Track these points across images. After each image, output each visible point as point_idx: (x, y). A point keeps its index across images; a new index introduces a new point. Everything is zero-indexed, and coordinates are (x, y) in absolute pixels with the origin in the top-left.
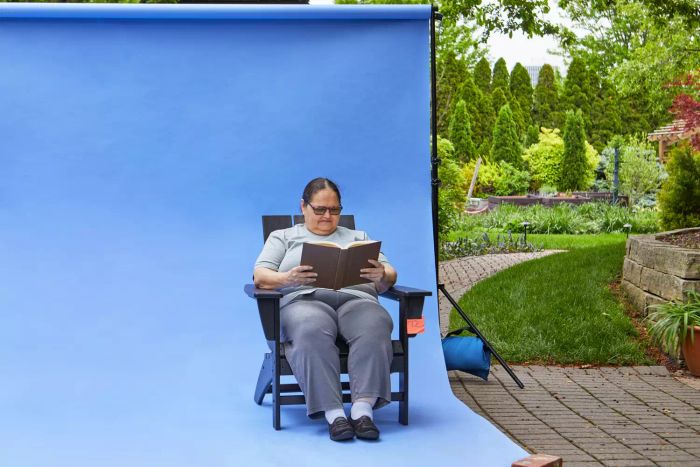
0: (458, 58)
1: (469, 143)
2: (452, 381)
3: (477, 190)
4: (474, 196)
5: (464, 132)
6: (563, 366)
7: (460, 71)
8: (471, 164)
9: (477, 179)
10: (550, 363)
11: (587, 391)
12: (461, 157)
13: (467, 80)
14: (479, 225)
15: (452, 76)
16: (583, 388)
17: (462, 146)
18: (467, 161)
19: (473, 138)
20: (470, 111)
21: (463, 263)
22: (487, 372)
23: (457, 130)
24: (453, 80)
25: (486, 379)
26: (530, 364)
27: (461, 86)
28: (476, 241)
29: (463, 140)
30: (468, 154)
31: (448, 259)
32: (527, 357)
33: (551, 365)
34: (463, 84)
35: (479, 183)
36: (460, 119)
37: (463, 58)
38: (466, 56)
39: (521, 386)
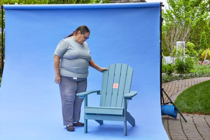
0: (204, 19)
1: (206, 44)
2: (163, 119)
3: (208, 58)
4: (207, 59)
5: (204, 41)
6: (205, 115)
7: (204, 23)
8: (206, 50)
9: (208, 54)
10: (201, 113)
11: (208, 124)
12: (203, 48)
13: (206, 26)
14: (206, 68)
15: (202, 25)
16: (207, 123)
17: (204, 45)
18: (205, 49)
19: (207, 43)
20: (207, 35)
21: (192, 80)
22: (176, 116)
23: (202, 40)
24: (202, 26)
25: (176, 118)
26: (194, 114)
27: (204, 27)
28: (198, 73)
29: (204, 43)
30: (205, 47)
31: (188, 78)
32: (194, 111)
33: (201, 114)
34: (205, 27)
35: (208, 56)
36: (203, 37)
37: (206, 20)
38: (207, 19)
39: (186, 121)
